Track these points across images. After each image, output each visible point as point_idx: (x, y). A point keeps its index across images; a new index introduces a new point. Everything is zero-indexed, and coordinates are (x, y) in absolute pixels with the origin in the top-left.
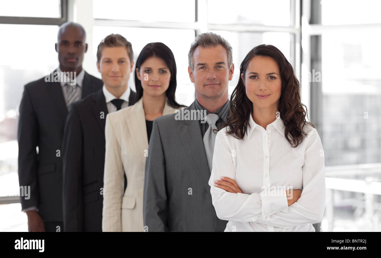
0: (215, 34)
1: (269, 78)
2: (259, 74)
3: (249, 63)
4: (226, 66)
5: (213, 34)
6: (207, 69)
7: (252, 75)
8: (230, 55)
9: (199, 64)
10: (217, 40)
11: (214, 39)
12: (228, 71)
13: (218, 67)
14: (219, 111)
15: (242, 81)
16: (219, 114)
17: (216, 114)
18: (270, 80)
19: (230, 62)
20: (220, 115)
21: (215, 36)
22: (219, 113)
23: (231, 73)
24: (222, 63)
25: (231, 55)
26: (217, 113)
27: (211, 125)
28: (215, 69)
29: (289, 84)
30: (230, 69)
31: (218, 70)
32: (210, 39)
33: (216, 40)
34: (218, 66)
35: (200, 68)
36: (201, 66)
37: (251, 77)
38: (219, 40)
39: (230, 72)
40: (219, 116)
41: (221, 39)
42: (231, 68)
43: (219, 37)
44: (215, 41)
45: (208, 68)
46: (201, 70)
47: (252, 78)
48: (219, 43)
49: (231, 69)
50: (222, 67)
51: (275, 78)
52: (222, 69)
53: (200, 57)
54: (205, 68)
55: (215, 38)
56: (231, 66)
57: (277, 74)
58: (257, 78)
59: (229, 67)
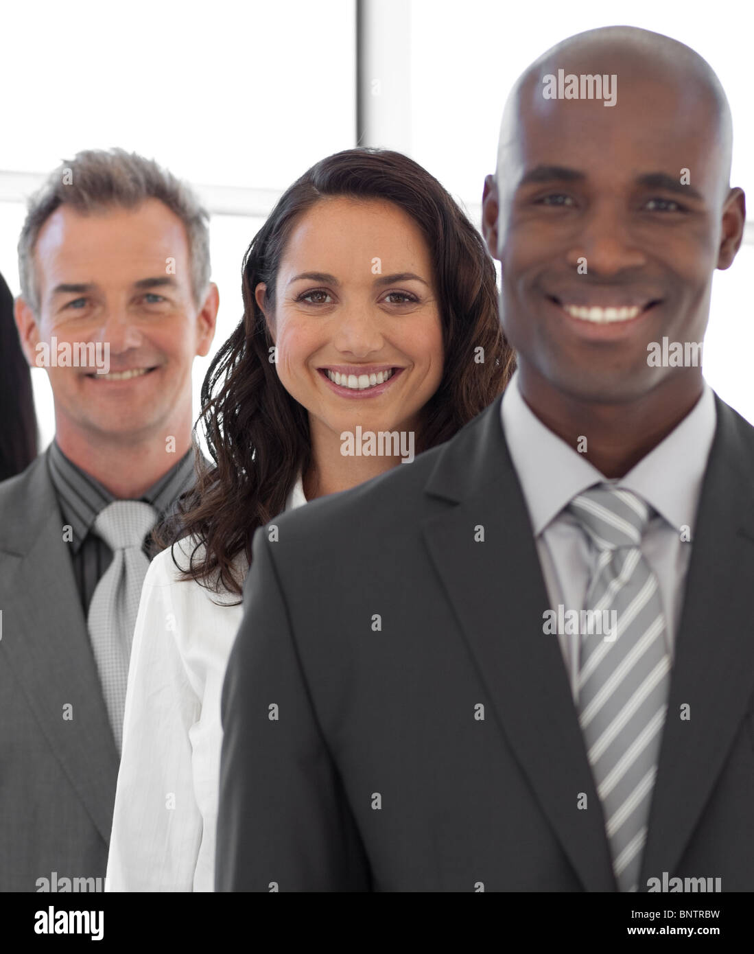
0: (134, 153)
1: (388, 299)
2: (340, 279)
3: (290, 231)
4: (181, 294)
5: (126, 153)
6: (98, 310)
7: (308, 283)
8: (200, 246)
9: (64, 288)
10: (142, 178)
11: (129, 177)
12: (192, 317)
13: (145, 300)
14: (156, 490)
15: (263, 317)
16: (157, 504)
17: (145, 500)
18: (393, 307)
19: (199, 274)
20: (162, 508)
21: (133, 164)
22: (157, 496)
23: (205, 325)
24: (164, 281)
25: (205, 247)
26: (150, 497)
27: (123, 549)
28: (132, 308)
29: (480, 323)
30: (200, 310)
31: (147, 312)
32: (109, 176)
33: (136, 181)
34: (148, 295)
35: (67, 306)
36: (70, 297)
37: (301, 298)
38: (149, 182)
39: (198, 320)
40: (157, 510)
41: (159, 176)
42: (208, 303)
43: (149, 168)
44: (131, 185)
45: (104, 306)
46: (74, 313)
47: (309, 299)
48: (148, 191)
49: (208, 308)
50: (165, 299)
51: (414, 299)
52: (165, 307)
53: (66, 255)
54: (87, 304)
55: (131, 171)
56: (205, 294)
57: (422, 281)
58: (328, 299)
59: (195, 295)
